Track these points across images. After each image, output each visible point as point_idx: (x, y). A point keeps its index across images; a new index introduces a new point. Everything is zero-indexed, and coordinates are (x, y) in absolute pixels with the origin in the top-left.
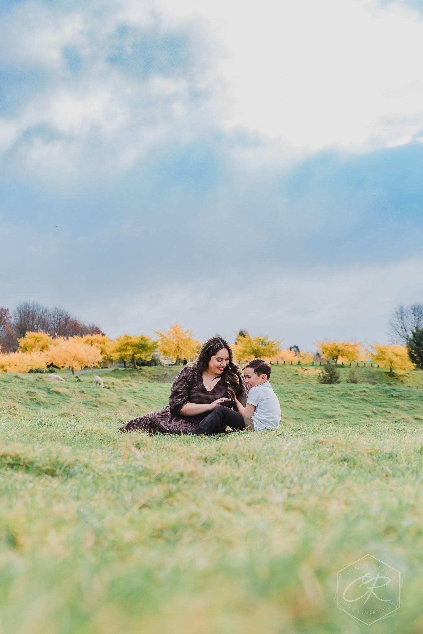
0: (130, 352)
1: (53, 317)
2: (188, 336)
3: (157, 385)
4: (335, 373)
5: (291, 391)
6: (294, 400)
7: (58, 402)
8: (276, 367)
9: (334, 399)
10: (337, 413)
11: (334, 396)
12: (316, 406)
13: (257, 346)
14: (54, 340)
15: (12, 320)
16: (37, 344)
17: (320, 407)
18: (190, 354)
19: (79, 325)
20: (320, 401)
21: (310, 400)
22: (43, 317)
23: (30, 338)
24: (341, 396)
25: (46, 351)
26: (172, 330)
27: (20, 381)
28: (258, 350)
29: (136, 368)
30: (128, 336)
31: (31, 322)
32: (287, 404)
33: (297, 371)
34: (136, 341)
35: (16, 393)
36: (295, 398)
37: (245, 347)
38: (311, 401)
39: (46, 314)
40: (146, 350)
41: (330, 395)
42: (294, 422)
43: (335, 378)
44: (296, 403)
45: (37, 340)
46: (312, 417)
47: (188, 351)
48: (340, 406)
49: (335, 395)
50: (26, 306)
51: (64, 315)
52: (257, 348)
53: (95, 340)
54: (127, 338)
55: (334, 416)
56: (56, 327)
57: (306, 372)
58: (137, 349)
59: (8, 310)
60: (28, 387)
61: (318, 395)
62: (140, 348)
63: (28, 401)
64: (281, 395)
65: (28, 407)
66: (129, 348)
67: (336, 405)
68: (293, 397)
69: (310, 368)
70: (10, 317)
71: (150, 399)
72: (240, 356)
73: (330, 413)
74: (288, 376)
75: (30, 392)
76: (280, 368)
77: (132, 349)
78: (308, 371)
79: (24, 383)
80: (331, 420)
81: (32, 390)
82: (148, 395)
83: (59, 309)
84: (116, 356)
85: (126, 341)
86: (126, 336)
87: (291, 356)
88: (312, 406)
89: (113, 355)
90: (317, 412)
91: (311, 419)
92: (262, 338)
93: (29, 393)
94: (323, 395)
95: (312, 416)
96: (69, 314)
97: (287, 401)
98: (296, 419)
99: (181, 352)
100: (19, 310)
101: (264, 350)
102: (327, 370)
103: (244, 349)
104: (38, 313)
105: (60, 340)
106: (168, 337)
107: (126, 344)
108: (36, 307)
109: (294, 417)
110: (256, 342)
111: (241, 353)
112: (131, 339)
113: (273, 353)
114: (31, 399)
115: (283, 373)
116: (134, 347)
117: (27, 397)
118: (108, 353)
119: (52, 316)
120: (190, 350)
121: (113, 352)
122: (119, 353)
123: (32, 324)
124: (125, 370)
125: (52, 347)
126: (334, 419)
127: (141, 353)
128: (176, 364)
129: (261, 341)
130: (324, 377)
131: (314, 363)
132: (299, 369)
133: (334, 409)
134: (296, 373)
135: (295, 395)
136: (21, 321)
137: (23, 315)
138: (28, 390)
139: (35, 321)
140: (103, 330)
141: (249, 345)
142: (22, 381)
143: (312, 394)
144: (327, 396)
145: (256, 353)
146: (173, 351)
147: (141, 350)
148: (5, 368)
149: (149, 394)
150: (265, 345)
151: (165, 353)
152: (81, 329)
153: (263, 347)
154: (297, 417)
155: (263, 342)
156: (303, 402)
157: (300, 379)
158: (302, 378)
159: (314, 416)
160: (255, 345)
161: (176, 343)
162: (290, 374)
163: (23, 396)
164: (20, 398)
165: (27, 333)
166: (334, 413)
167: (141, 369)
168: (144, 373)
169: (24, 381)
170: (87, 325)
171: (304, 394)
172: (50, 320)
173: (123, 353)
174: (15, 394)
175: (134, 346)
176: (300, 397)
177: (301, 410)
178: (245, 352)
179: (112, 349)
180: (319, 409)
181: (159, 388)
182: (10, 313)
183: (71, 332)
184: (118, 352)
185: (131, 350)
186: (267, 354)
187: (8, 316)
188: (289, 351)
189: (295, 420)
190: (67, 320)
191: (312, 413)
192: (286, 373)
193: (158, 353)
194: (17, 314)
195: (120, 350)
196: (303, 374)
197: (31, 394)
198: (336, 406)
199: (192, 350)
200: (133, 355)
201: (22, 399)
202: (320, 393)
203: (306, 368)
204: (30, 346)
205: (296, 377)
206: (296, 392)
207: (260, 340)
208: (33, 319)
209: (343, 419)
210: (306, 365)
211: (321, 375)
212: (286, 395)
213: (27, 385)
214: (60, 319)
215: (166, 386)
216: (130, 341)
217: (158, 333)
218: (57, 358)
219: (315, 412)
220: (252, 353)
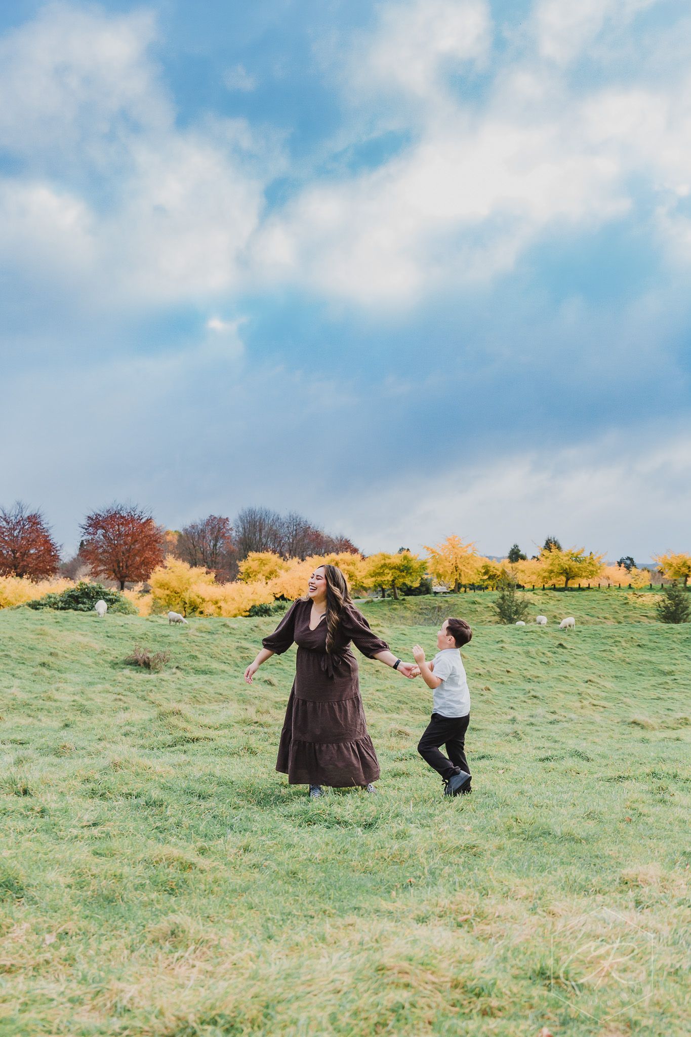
0: (389, 578)
1: (288, 527)
2: (470, 551)
3: (419, 630)
4: (681, 601)
5: (611, 634)
6: (615, 649)
7: (279, 661)
8: (596, 593)
9: (674, 646)
10: (678, 667)
11: (674, 641)
12: (647, 658)
13: (569, 563)
14: (285, 562)
15: (234, 534)
16: (263, 568)
17: (653, 659)
18: (473, 576)
19: (322, 537)
20: (653, 649)
21: (638, 647)
22: (274, 528)
23: (253, 560)
24: (685, 641)
25: (274, 579)
26: (447, 544)
27: (229, 631)
28: (570, 569)
29: (396, 598)
30: (385, 553)
31: (257, 534)
32: (604, 654)
33: (626, 599)
34: (397, 560)
35: (222, 649)
36: (617, 646)
37: (551, 565)
38: (639, 649)
39: (277, 524)
40: (411, 573)
41: (668, 641)
42: (612, 682)
43: (682, 608)
44: (617, 653)
45: (263, 563)
46: (640, 675)
47: (470, 573)
48: (682, 656)
49: (675, 639)
50: (252, 513)
51: (302, 525)
52: (569, 565)
53: (341, 560)
54: (385, 557)
55: (673, 671)
56: (291, 540)
57: (640, 599)
58: (398, 573)
59: (227, 519)
60: (239, 641)
61: (650, 641)
62: (402, 571)
63: (239, 661)
64: (596, 641)
65: (238, 669)
66: (387, 571)
67: (677, 656)
68: (613, 645)
69: (646, 594)
70: (231, 529)
71: (406, 652)
72: (544, 577)
73: (667, 668)
74: (614, 606)
75: (241, 647)
76: (602, 594)
77: (391, 572)
78: (644, 598)
79: (235, 634)
80: (668, 679)
81: (245, 644)
82: (404, 647)
83: (295, 515)
84: (369, 582)
85: (383, 562)
86: (383, 555)
87: (620, 575)
88: (640, 658)
89: (365, 581)
90: (649, 666)
91: (639, 678)
92: (575, 551)
93: (239, 649)
94: (657, 640)
95: (640, 672)
96: (309, 523)
97: (604, 651)
98: (616, 677)
99: (460, 574)
100: (242, 521)
101: (579, 568)
102: (670, 597)
103: (550, 568)
104: (267, 522)
105: (294, 562)
106: (442, 554)
107: (383, 566)
108: (264, 513)
109: (614, 674)
110: (567, 558)
111: (546, 574)
112: (389, 558)
113: (592, 574)
114: (242, 658)
115: (607, 602)
116: (393, 571)
117: (236, 655)
118: (359, 578)
119: (285, 526)
120: (473, 571)
121: (366, 577)
122: (373, 579)
123: (260, 538)
124: (383, 601)
125: (282, 573)
126: (673, 677)
127: (404, 577)
128: (453, 591)
129: (575, 555)
130: (666, 607)
131: (653, 585)
132: (630, 595)
133: (674, 661)
134: (626, 601)
135: (616, 642)
136: (244, 535)
137: (247, 525)
138: (239, 644)
139: (263, 533)
140: (355, 543)
141: (556, 562)
142: (232, 631)
143: (641, 639)
144: (663, 641)
145: (567, 574)
146: (450, 572)
147: (404, 574)
148: (219, 605)
149: (405, 644)
150: (580, 562)
151: (439, 576)
152: (327, 542)
153: (578, 565)
154: (619, 674)
155: (577, 557)
156: (627, 651)
157: (630, 610)
158: (635, 608)
159: (643, 673)
160: (565, 562)
161: (453, 562)
162: (617, 603)
163: (232, 653)
164: (227, 656)
165: (250, 554)
166: (673, 668)
167: (404, 600)
168: (408, 605)
169: (234, 632)
170: (333, 537)
171: (629, 638)
172: (283, 531)
173: (379, 579)
174: (221, 651)
175: (394, 568)
176: (624, 644)
177: (623, 663)
178: (551, 572)
179: (363, 574)
180: (650, 662)
181: (421, 636)
182: (231, 524)
183: (312, 547)
184: (372, 577)
185: (390, 574)
186: (584, 574)
187: (228, 528)
188: (618, 568)
189: (614, 680)
190: (306, 530)
191: (640, 668)
192: (611, 602)
193: (429, 577)
194: (240, 523)
195: (375, 574)
196: (636, 603)
197: (242, 650)
198: (677, 658)
199: (475, 571)
200: (393, 581)
201: (229, 658)
202: (654, 638)
203: (640, 594)
204: (253, 571)
205: (626, 607)
206: (619, 636)
207: (573, 554)
208: (260, 531)
209: (686, 676)
210: (641, 589)
211: (662, 604)
212: (604, 641)
213: (238, 637)
214: (296, 530)
215: (432, 632)
216: (387, 561)
217: (428, 548)
218: (288, 588)
219: (645, 667)
220: (561, 573)
